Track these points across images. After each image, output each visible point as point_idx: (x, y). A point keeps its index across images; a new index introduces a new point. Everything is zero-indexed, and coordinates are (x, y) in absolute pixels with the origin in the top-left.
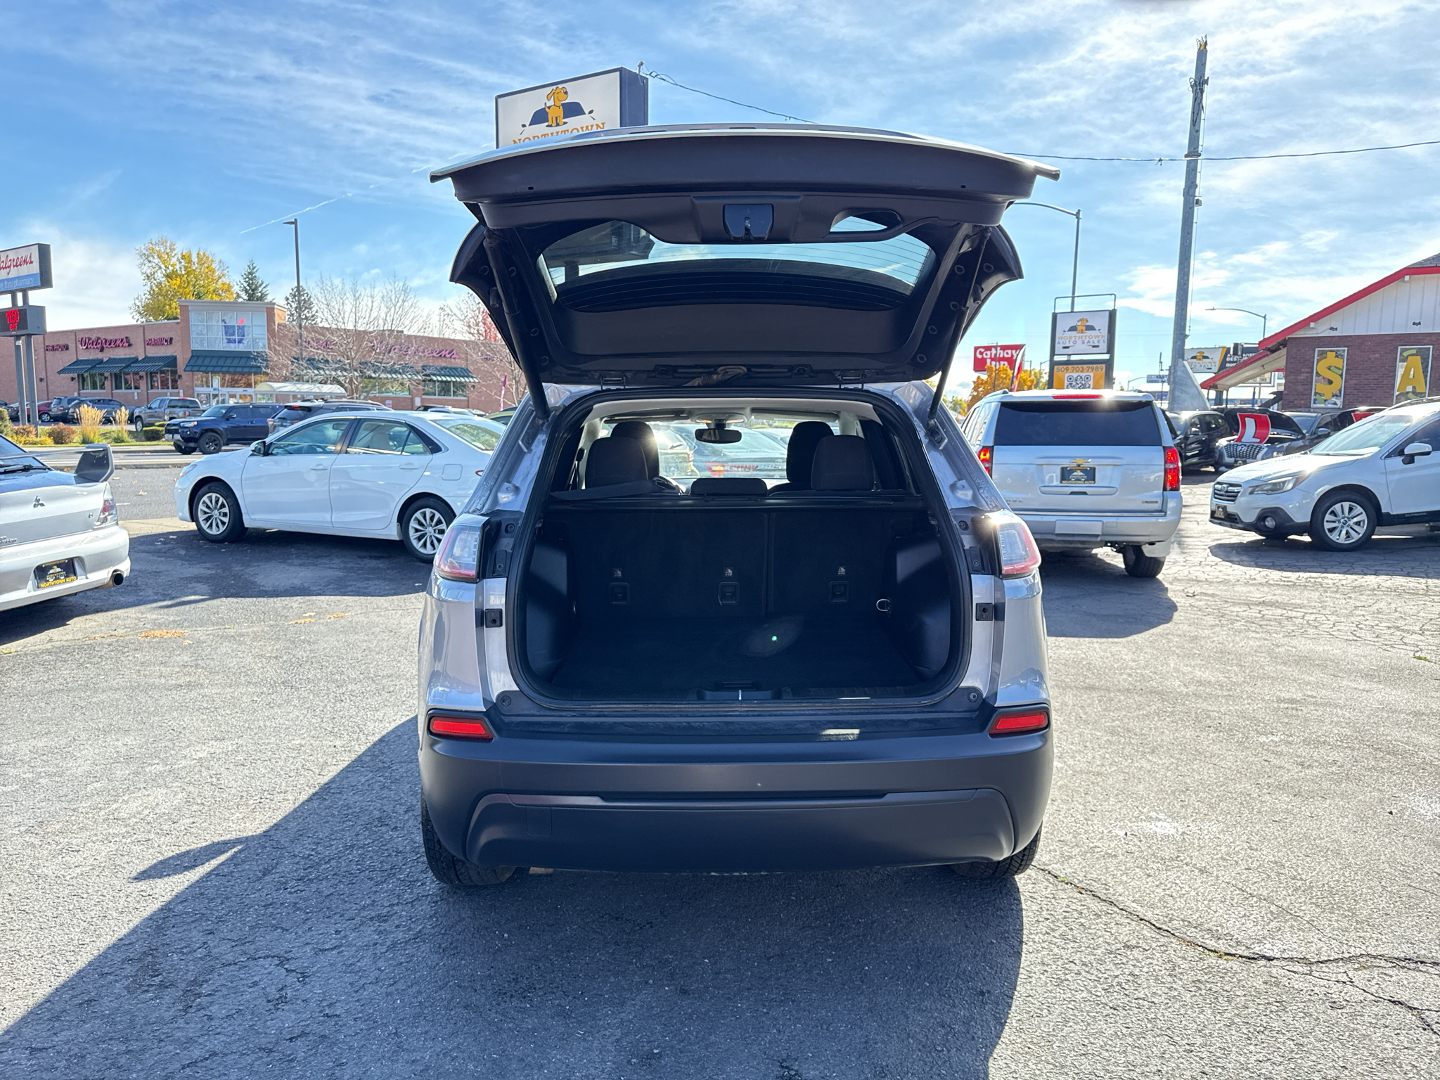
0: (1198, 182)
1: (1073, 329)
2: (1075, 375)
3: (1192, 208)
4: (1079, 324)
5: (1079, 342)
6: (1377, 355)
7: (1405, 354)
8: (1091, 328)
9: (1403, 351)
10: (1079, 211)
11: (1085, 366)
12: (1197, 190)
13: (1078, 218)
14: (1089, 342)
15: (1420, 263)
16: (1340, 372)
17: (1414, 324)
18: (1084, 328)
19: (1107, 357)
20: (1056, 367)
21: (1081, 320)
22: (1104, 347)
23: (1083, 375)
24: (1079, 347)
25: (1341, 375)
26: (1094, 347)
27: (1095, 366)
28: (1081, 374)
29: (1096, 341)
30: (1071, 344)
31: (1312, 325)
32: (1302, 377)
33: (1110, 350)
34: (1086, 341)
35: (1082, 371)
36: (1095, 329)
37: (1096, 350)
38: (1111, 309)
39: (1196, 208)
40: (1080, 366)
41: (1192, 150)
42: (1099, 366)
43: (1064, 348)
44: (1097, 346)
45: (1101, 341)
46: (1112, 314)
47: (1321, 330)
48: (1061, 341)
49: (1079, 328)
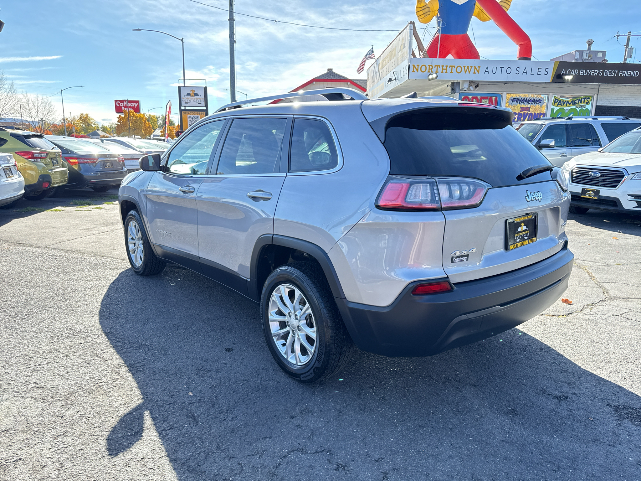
0: (234, 33)
1: (188, 94)
2: (192, 116)
3: (233, 44)
4: (191, 92)
5: (192, 101)
8: (196, 95)
10: (183, 38)
11: (196, 112)
12: (235, 36)
13: (182, 42)
14: (196, 101)
18: (194, 94)
19: (205, 108)
20: (183, 112)
21: (192, 91)
22: (203, 103)
23: (196, 116)
24: (192, 103)
26: (199, 103)
27: (200, 112)
28: (195, 116)
29: (200, 100)
30: (189, 102)
33: (206, 105)
34: (195, 100)
35: (195, 114)
36: (198, 95)
37: (199, 105)
38: (205, 86)
39: (235, 44)
40: (194, 112)
41: (231, 17)
42: (202, 112)
43: (185, 103)
44: (200, 103)
45: (202, 101)
46: (205, 89)
48: (184, 100)
49: (191, 94)
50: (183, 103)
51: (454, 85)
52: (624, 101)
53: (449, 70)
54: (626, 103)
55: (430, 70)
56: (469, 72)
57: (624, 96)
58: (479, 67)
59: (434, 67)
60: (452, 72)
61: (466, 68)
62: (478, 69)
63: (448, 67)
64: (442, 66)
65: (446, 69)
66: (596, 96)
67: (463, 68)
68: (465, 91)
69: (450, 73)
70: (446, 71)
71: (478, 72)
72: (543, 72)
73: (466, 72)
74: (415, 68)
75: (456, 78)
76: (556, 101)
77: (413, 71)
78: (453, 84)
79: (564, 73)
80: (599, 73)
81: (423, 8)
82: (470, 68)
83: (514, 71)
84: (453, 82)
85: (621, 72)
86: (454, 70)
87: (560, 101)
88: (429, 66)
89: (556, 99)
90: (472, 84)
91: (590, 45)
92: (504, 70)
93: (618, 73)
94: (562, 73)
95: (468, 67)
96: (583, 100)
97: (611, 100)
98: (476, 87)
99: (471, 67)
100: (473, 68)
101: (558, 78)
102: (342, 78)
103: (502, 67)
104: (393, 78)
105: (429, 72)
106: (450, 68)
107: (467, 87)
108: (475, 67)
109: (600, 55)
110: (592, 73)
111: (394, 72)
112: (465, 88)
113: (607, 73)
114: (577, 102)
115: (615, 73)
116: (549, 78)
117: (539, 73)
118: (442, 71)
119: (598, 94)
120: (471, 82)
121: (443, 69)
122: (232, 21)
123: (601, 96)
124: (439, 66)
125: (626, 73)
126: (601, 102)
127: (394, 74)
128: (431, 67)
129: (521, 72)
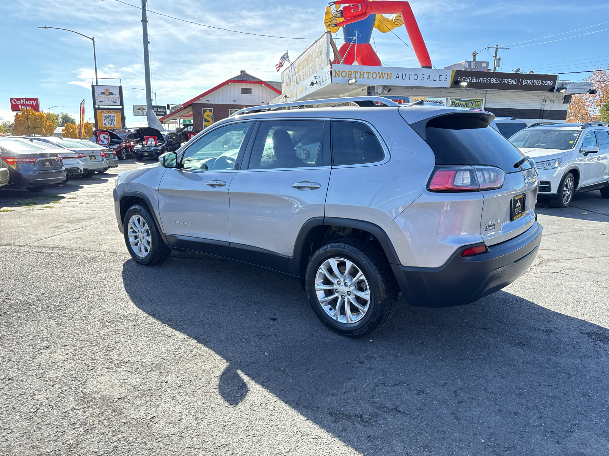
0: (148, 34)
1: (103, 93)
2: (107, 115)
3: (147, 45)
4: (106, 91)
5: (107, 99)
6: (223, 112)
7: (232, 112)
8: (111, 94)
9: (231, 110)
10: (93, 37)
11: (111, 111)
12: (148, 37)
13: (93, 41)
14: (111, 100)
15: (233, 78)
16: (212, 118)
17: (234, 101)
18: (108, 93)
19: (120, 107)
20: (97, 111)
21: (106, 90)
22: (119, 103)
23: (111, 115)
24: (107, 102)
25: (212, 119)
26: (114, 102)
27: (116, 111)
29: (115, 99)
30: (103, 100)
31: (201, 98)
32: (199, 119)
33: (122, 104)
34: (110, 99)
35: (110, 113)
36: (113, 94)
37: (114, 104)
38: (120, 85)
39: (149, 45)
40: (109, 111)
41: (144, 19)
42: (118, 111)
43: (100, 102)
44: (116, 102)
45: (117, 100)
46: (120, 88)
47: (203, 101)
48: (98, 99)
49: (106, 93)
50: (97, 102)
51: (370, 90)
52: (506, 104)
53: (366, 76)
54: (507, 106)
55: (350, 76)
56: (383, 78)
57: (505, 100)
58: (391, 74)
59: (353, 72)
60: (368, 78)
61: (380, 74)
62: (390, 75)
63: (365, 73)
64: (360, 72)
65: (363, 75)
66: (484, 99)
67: (378, 74)
68: (380, 94)
69: (367, 78)
70: (364, 76)
71: (391, 78)
72: (443, 78)
73: (380, 78)
74: (336, 74)
75: (372, 83)
76: (453, 103)
77: (335, 77)
78: (369, 88)
79: (460, 80)
80: (487, 81)
81: (330, 20)
82: (383, 74)
83: (420, 78)
84: (369, 86)
85: (504, 80)
86: (370, 76)
87: (456, 104)
88: (348, 71)
89: (453, 102)
90: (386, 88)
91: (475, 56)
92: (412, 76)
93: (502, 81)
94: (459, 80)
95: (382, 73)
96: (474, 103)
97: (496, 103)
98: (389, 91)
99: (385, 73)
100: (386, 75)
101: (456, 84)
102: (256, 80)
103: (410, 74)
104: (315, 82)
105: (349, 77)
106: (366, 74)
107: (382, 91)
108: (387, 73)
109: (484, 65)
110: (482, 80)
111: (315, 77)
112: (379, 92)
113: (493, 81)
114: (470, 105)
115: (499, 80)
116: (448, 84)
117: (440, 79)
118: (360, 76)
119: (486, 98)
120: (384, 87)
121: (361, 75)
122: (145, 23)
123: (488, 100)
124: (358, 72)
125: (507, 81)
126: (488, 105)
127: (315, 78)
128: (350, 73)
129: (426, 78)
